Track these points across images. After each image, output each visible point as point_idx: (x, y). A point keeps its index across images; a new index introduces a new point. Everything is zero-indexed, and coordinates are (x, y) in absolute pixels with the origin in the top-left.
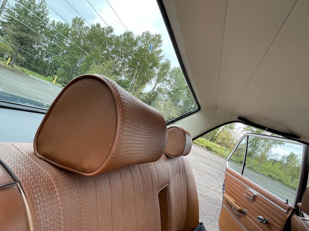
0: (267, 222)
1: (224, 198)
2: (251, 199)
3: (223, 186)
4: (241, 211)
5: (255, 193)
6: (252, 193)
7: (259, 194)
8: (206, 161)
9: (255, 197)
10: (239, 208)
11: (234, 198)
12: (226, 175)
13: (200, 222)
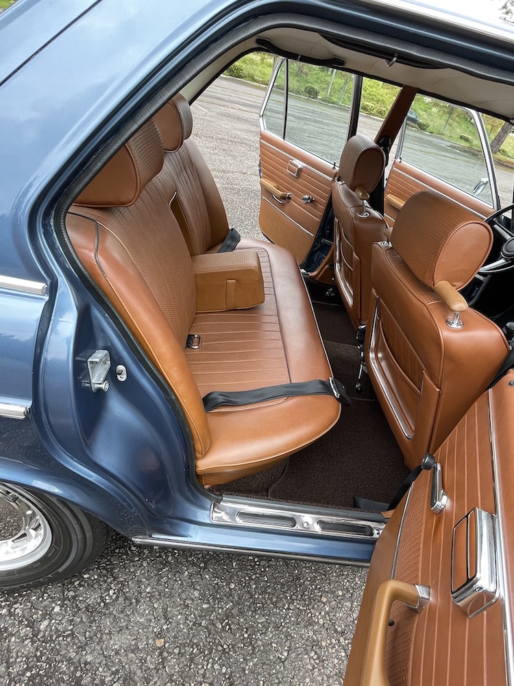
0: (312, 201)
1: (262, 185)
2: (295, 175)
3: (259, 165)
4: (283, 198)
5: (300, 164)
6: (296, 166)
7: (305, 165)
8: (232, 111)
9: (300, 170)
10: (281, 193)
11: (275, 180)
12: (262, 145)
13: (230, 228)
